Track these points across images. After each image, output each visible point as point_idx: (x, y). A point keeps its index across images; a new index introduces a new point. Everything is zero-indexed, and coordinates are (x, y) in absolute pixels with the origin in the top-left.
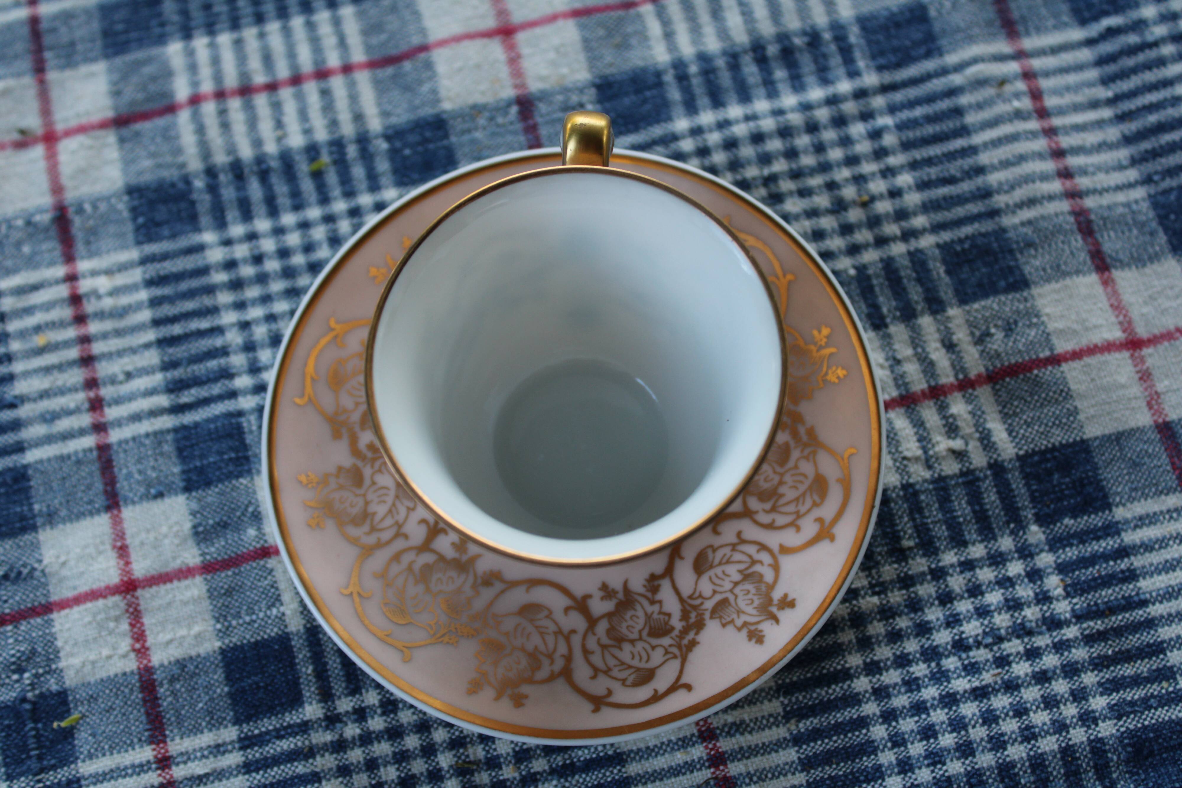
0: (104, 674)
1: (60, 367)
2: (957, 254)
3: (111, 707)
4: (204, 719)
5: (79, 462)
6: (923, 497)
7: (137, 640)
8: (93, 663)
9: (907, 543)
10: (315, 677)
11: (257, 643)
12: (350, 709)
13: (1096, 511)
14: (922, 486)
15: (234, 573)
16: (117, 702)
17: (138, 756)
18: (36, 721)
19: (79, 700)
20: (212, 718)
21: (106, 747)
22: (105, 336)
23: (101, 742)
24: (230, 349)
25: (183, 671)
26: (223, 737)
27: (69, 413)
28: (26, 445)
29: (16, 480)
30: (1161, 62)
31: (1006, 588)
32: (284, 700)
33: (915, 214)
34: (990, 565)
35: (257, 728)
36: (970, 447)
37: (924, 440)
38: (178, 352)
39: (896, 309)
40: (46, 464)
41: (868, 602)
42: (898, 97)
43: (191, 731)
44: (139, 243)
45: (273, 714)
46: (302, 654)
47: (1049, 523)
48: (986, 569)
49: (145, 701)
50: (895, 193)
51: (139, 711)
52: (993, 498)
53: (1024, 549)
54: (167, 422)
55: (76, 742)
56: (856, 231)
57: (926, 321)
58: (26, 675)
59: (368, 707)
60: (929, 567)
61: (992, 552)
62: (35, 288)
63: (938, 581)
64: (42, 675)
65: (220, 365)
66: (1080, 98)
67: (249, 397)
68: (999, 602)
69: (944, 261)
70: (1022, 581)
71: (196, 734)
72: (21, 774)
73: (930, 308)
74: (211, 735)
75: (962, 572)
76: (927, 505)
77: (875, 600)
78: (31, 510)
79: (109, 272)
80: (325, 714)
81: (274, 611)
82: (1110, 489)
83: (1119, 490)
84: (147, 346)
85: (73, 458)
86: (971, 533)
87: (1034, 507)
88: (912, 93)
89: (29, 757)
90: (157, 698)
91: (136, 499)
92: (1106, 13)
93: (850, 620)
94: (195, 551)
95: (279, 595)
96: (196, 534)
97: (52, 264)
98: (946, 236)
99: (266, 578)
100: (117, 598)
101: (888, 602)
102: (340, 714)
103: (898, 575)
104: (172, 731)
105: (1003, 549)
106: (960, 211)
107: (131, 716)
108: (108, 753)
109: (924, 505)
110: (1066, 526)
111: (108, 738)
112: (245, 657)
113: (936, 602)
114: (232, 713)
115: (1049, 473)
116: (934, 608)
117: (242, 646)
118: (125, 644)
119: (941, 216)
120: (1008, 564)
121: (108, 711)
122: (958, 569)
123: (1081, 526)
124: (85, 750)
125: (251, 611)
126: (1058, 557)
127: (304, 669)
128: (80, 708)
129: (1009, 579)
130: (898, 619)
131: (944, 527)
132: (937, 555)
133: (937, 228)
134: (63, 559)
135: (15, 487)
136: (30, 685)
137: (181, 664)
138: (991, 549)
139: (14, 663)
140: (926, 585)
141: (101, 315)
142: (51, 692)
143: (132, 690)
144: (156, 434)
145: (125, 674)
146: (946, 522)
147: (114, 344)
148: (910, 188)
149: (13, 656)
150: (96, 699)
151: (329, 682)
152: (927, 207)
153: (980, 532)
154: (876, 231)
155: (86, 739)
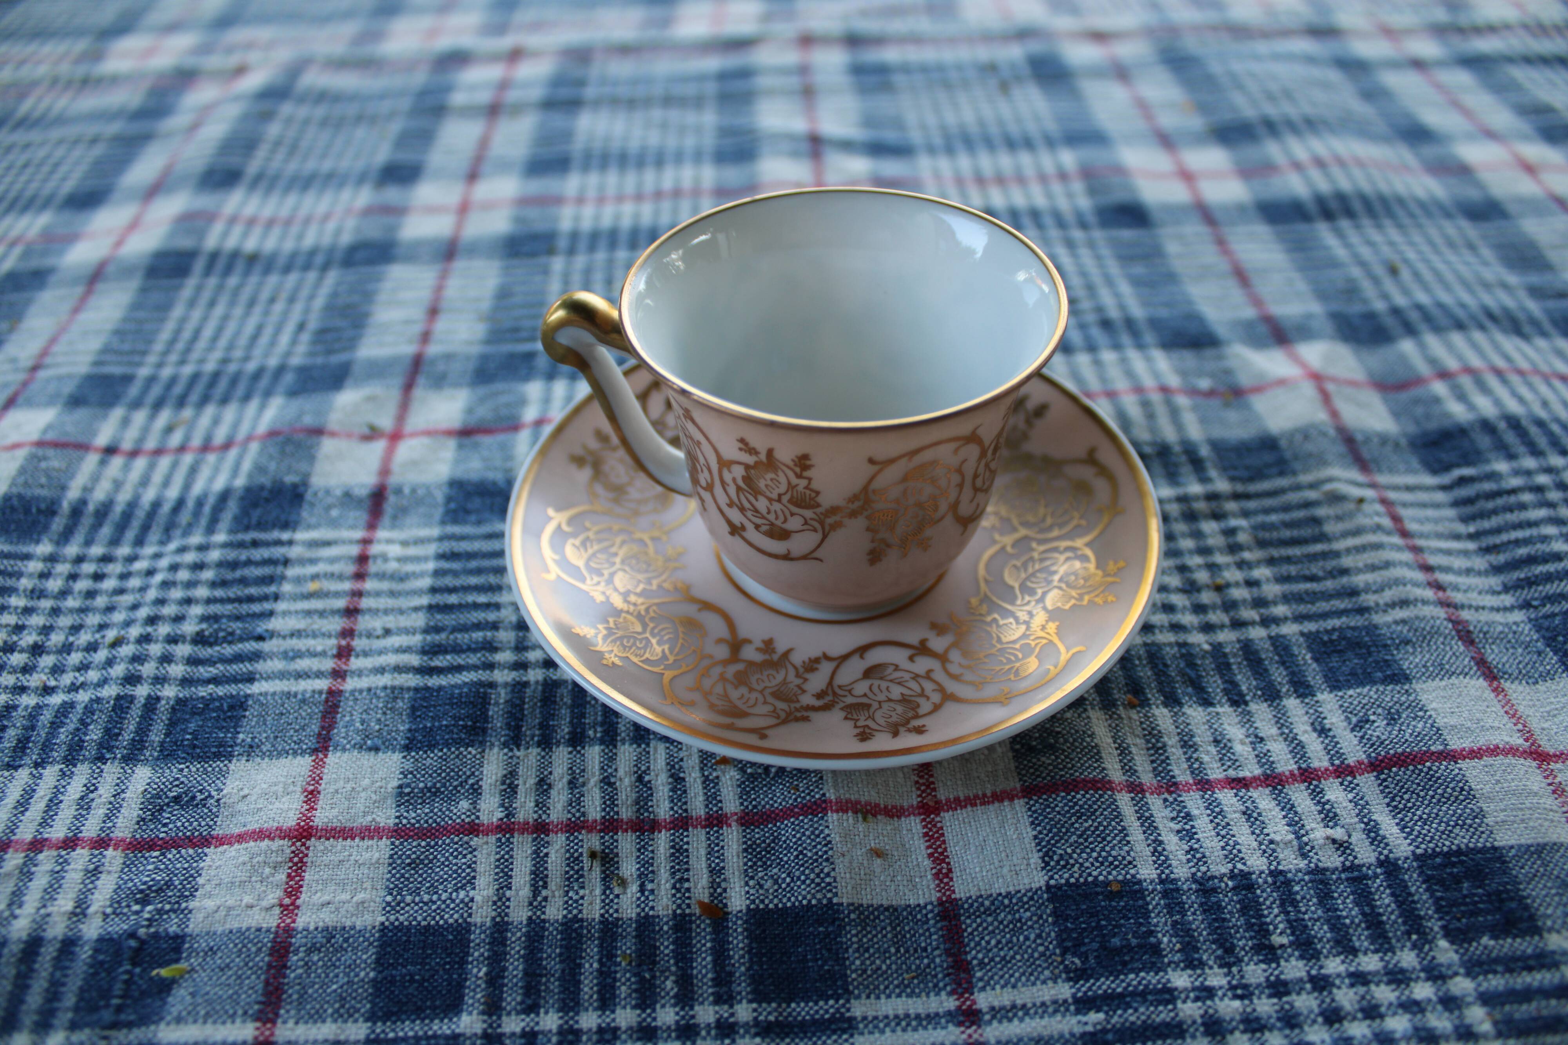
0: (235, 925)
1: (322, 614)
2: (1324, 644)
3: (228, 966)
4: (332, 1006)
5: (304, 701)
6: (1297, 888)
7: (289, 895)
8: (230, 909)
9: (1278, 940)
10: (486, 982)
11: (428, 927)
12: (518, 1030)
13: (1522, 934)
14: (1295, 875)
15: (428, 844)
16: (237, 960)
17: (235, 1032)
18: (134, 964)
19: (195, 950)
20: (343, 1006)
21: (203, 1012)
22: (378, 594)
23: (199, 1005)
24: (501, 625)
25: (329, 941)
26: (348, 1032)
27: (313, 654)
28: (258, 676)
29: (232, 707)
30: (1523, 507)
31: (1414, 1014)
32: (438, 1003)
33: (1275, 603)
34: (1389, 983)
35: (393, 1030)
36: (1353, 840)
37: (1295, 823)
38: (448, 620)
39: (1257, 688)
40: (269, 697)
41: (1228, 1006)
42: (1252, 505)
43: (311, 1017)
44: (443, 522)
45: (418, 1018)
46: (479, 952)
47: (1464, 941)
48: (1383, 986)
49: (270, 965)
50: (1251, 583)
51: (258, 977)
52: (1387, 901)
53: (1433, 969)
54: (412, 680)
55: (170, 999)
56: (1211, 612)
57: (1292, 704)
58: (149, 908)
59: (542, 1032)
60: (1308, 972)
61: (1391, 966)
62: (328, 544)
63: (1321, 992)
64: (167, 912)
65: (485, 638)
66: (1440, 528)
67: (506, 671)
68: (1406, 1030)
69: (1310, 648)
70: (1434, 1008)
71: (315, 1022)
72: (87, 1025)
73: (1295, 691)
74: (334, 1026)
75: (1352, 985)
76: (1303, 898)
77: (1237, 1003)
78: (234, 738)
79: (405, 543)
80: (485, 1030)
81: (462, 894)
82: (1537, 909)
83: (1549, 912)
84: (416, 609)
85: (300, 697)
86: (1361, 939)
87: (1441, 919)
88: (1268, 502)
89: (107, 1006)
90: (285, 967)
91: (348, 746)
92: (1458, 465)
93: (1204, 1024)
94: (393, 813)
95: (474, 878)
96: (401, 794)
97: (353, 527)
98: (1311, 627)
99: (465, 856)
100: (286, 842)
101: (1254, 1010)
102: (503, 1035)
103: (1267, 979)
104: (288, 1011)
105: (1404, 964)
106: (1323, 606)
107: (247, 982)
108: (201, 1021)
109: (1298, 897)
110: (1485, 947)
111: (209, 1002)
112: (408, 941)
113: (1320, 1019)
114: (368, 1006)
115: (1457, 880)
116: (1316, 1027)
117: (409, 928)
118: (274, 896)
119: (1303, 609)
120: (1412, 984)
121: (222, 970)
122: (1347, 981)
123: (1505, 950)
124: (175, 1011)
125: (433, 889)
126: (1479, 985)
127: (475, 970)
128: (192, 960)
129: (1417, 1003)
130: (1267, 1034)
131: (1325, 927)
132: (1318, 959)
133: (1299, 618)
134: (246, 791)
135: (229, 714)
136: (148, 920)
137: (329, 933)
138: (1388, 962)
139: (142, 891)
140: (1304, 996)
141: (381, 576)
142: (167, 934)
143: (260, 949)
144: (393, 688)
145: (259, 930)
146: (1328, 921)
147: (384, 602)
148: (1268, 580)
149: (145, 883)
150: (215, 953)
151: (502, 992)
152: (1286, 599)
153: (1373, 939)
154: (1232, 614)
155: (183, 998)
